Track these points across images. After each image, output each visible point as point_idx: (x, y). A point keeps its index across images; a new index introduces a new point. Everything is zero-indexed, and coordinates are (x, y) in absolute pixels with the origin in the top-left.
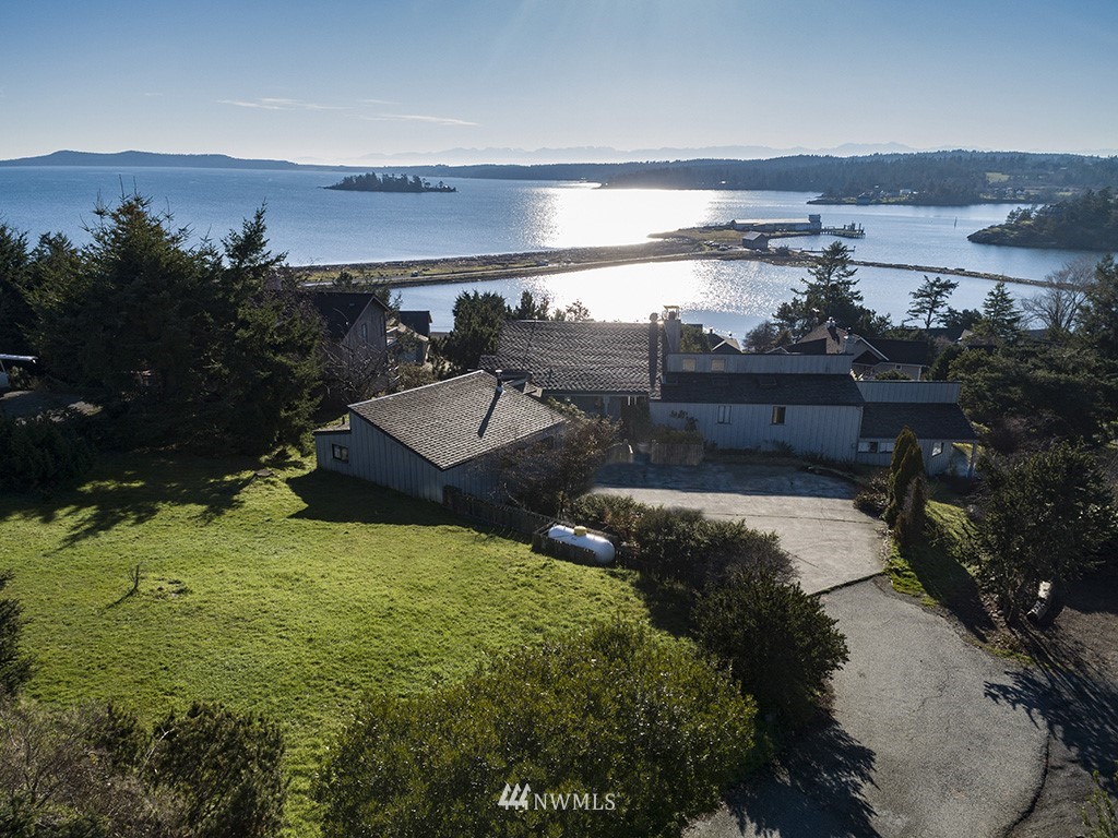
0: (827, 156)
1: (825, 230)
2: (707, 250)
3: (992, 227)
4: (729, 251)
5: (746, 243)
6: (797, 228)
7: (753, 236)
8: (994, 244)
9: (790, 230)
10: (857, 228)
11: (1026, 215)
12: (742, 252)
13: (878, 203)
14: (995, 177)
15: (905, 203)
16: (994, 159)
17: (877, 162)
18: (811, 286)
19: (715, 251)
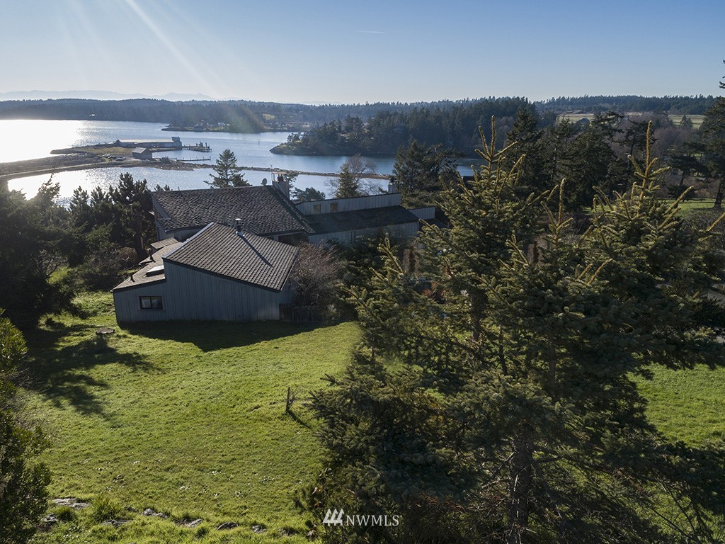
0: (163, 100)
1: (185, 147)
2: (107, 161)
3: (282, 144)
4: (125, 161)
5: (135, 155)
6: (166, 145)
7: (140, 150)
8: (286, 154)
9: (161, 147)
10: (204, 145)
11: (297, 138)
12: (136, 162)
13: (208, 131)
14: (268, 117)
15: (223, 131)
16: (264, 106)
17: (195, 106)
18: (216, 179)
19: (114, 161)
